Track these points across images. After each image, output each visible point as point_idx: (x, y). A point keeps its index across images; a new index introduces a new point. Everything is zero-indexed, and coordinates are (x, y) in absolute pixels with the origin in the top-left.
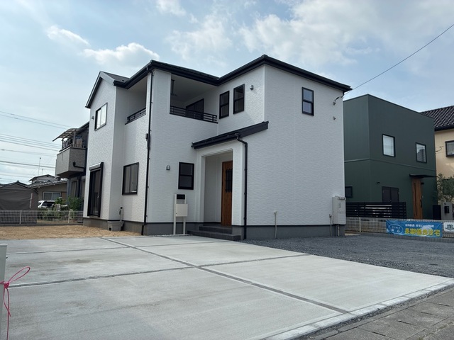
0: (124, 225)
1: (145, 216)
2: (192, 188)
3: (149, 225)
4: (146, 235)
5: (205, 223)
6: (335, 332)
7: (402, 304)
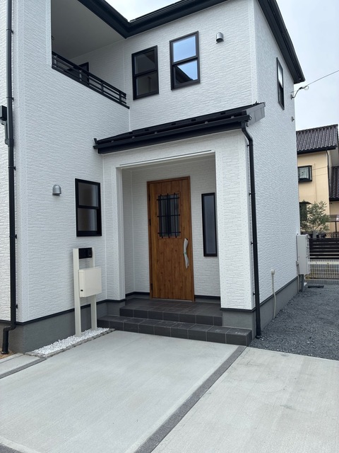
1: (14, 306)
3: (25, 328)
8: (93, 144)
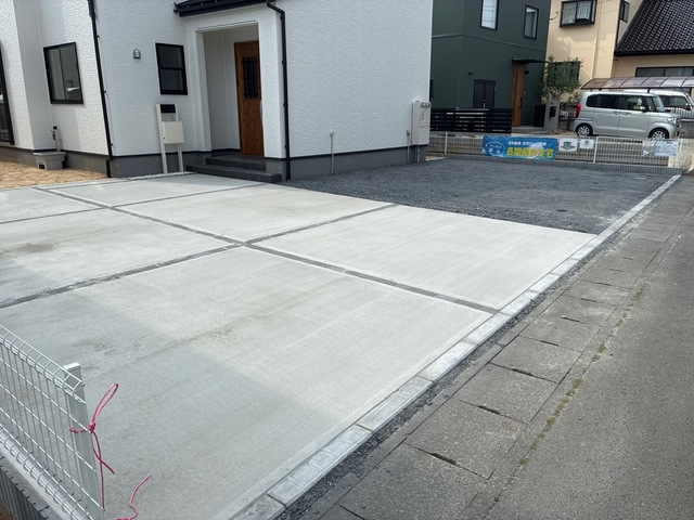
0: (66, 158)
1: (110, 145)
2: (184, 92)
3: (119, 160)
4: (117, 176)
5: (215, 152)
6: (496, 348)
7: (554, 287)
8: (173, 8)
